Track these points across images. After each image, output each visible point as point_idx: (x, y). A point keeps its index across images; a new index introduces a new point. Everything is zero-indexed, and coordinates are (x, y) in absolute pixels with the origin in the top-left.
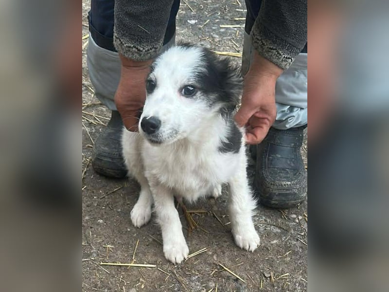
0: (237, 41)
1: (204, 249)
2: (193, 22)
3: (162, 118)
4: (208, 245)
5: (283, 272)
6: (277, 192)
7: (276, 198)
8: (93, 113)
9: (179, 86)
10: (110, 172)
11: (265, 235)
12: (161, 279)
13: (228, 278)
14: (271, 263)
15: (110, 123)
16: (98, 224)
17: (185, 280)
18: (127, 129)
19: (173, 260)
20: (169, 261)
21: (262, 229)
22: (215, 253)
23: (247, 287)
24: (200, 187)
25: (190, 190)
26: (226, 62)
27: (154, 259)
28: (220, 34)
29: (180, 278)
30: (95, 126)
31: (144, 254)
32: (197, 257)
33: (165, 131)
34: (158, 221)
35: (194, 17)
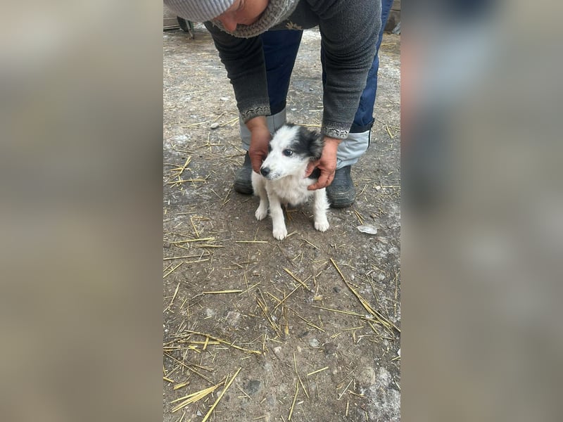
0: (318, 118)
1: (296, 232)
2: (294, 109)
3: (271, 168)
4: (299, 229)
5: (342, 243)
6: (336, 199)
7: (336, 202)
8: (237, 160)
9: (282, 150)
10: (243, 191)
11: (332, 222)
12: (271, 250)
13: (310, 248)
14: (335, 238)
15: (244, 164)
16: (236, 219)
17: (285, 250)
18: (255, 171)
19: (278, 238)
20: (276, 239)
21: (330, 219)
22: (302, 233)
23: (321, 253)
24: (299, 197)
25: (292, 199)
26: (313, 133)
27: (267, 238)
28: (309, 115)
29: (282, 249)
30: (237, 166)
31: (262, 236)
32: (291, 236)
33: (272, 174)
34: (271, 215)
35: (295, 107)
